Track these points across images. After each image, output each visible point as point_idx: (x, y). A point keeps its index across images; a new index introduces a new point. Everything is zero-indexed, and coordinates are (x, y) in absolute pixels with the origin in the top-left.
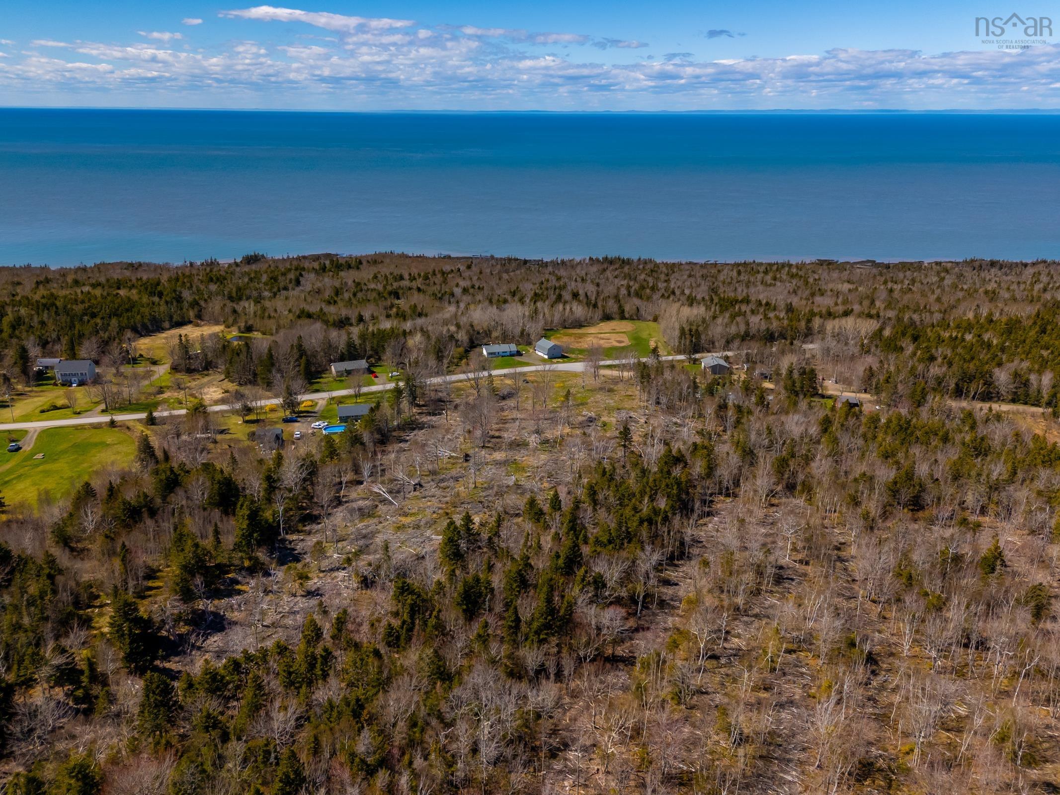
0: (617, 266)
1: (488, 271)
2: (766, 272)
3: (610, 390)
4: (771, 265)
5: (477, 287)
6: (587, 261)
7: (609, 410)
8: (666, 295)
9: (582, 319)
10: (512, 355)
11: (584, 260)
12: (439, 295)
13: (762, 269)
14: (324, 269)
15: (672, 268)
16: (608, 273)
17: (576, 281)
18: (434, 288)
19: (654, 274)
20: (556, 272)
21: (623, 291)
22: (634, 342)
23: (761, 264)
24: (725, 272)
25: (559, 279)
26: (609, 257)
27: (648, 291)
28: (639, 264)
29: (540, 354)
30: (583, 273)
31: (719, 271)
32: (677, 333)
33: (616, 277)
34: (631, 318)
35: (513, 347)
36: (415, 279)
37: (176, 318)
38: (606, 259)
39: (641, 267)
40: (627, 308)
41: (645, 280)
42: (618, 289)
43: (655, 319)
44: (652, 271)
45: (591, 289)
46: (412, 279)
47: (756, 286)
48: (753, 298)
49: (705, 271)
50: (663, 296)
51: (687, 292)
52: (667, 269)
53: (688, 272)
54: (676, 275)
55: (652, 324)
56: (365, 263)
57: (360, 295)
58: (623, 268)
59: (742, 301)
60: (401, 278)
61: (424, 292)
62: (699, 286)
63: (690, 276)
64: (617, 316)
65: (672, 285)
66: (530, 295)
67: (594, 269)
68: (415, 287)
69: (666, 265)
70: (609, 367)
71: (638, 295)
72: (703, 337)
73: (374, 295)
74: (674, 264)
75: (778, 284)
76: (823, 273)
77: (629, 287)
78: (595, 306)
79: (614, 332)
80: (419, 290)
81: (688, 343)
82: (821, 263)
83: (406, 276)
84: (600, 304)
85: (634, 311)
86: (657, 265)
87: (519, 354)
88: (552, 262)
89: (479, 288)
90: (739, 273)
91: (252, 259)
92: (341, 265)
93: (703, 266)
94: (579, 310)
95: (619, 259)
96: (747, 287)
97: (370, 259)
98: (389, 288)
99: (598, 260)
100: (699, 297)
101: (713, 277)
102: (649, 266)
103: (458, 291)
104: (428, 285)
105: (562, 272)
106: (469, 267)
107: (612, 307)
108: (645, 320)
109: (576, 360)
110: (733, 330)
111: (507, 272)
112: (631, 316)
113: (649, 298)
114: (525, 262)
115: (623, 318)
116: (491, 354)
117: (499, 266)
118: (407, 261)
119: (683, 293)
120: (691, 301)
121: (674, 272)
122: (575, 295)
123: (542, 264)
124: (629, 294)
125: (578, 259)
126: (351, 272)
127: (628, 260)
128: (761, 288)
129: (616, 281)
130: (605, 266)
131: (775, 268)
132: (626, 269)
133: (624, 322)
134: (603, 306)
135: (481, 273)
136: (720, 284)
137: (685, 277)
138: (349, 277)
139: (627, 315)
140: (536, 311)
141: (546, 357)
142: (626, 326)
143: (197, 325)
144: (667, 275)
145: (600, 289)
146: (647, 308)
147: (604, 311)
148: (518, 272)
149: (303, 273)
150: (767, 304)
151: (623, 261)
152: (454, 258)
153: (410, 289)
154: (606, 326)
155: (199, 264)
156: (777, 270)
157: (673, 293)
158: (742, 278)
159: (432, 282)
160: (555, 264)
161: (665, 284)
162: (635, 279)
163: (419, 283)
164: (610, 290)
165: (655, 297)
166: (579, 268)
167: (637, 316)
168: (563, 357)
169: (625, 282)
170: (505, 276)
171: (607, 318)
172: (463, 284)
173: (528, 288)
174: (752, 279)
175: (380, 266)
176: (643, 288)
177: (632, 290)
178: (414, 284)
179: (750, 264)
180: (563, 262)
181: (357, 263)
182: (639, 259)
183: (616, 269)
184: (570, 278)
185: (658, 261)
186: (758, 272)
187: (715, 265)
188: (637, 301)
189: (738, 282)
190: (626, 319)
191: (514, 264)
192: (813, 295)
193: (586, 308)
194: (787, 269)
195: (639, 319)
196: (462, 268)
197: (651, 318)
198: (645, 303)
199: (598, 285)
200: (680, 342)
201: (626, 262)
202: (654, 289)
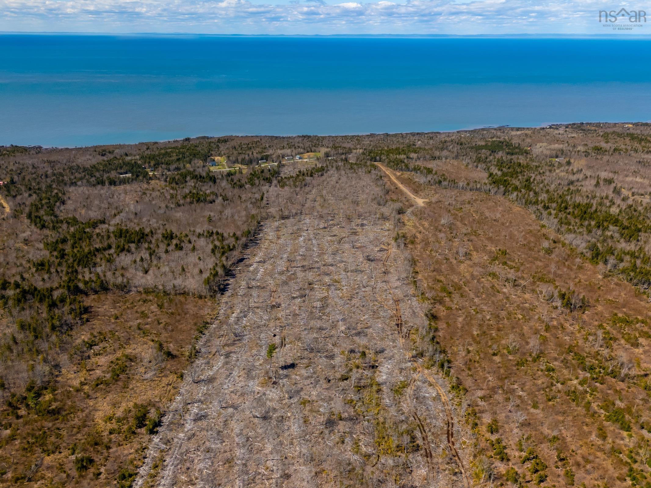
0: (307, 138)
6: (297, 136)
15: (324, 138)
16: (305, 140)
17: (297, 143)
19: (318, 140)
20: (289, 140)
21: (311, 146)
22: (315, 156)
24: (339, 138)
26: (304, 135)
28: (313, 137)
30: (298, 140)
31: (337, 138)
32: (324, 154)
33: (308, 141)
40: (312, 149)
41: (316, 142)
43: (319, 152)
49: (333, 138)
50: (321, 146)
51: (327, 145)
53: (327, 139)
54: (324, 140)
64: (310, 151)
65: (323, 143)
69: (321, 137)
71: (315, 146)
72: (329, 154)
77: (312, 144)
78: (304, 149)
85: (314, 150)
86: (319, 137)
88: (286, 137)
94: (302, 150)
95: (307, 136)
99: (301, 136)
100: (329, 146)
102: (317, 138)
105: (291, 140)
107: (309, 149)
108: (317, 152)
110: (335, 152)
113: (317, 147)
115: (312, 152)
120: (327, 147)
122: (299, 147)
125: (294, 136)
130: (303, 138)
132: (310, 139)
134: (306, 149)
144: (322, 140)
145: (304, 145)
146: (317, 149)
157: (323, 145)
161: (321, 142)
162: (313, 142)
164: (307, 145)
166: (296, 138)
169: (310, 142)
171: (308, 152)
176: (316, 144)
185: (319, 136)
195: (315, 152)
199: (303, 143)
201: (309, 137)
202: (318, 145)
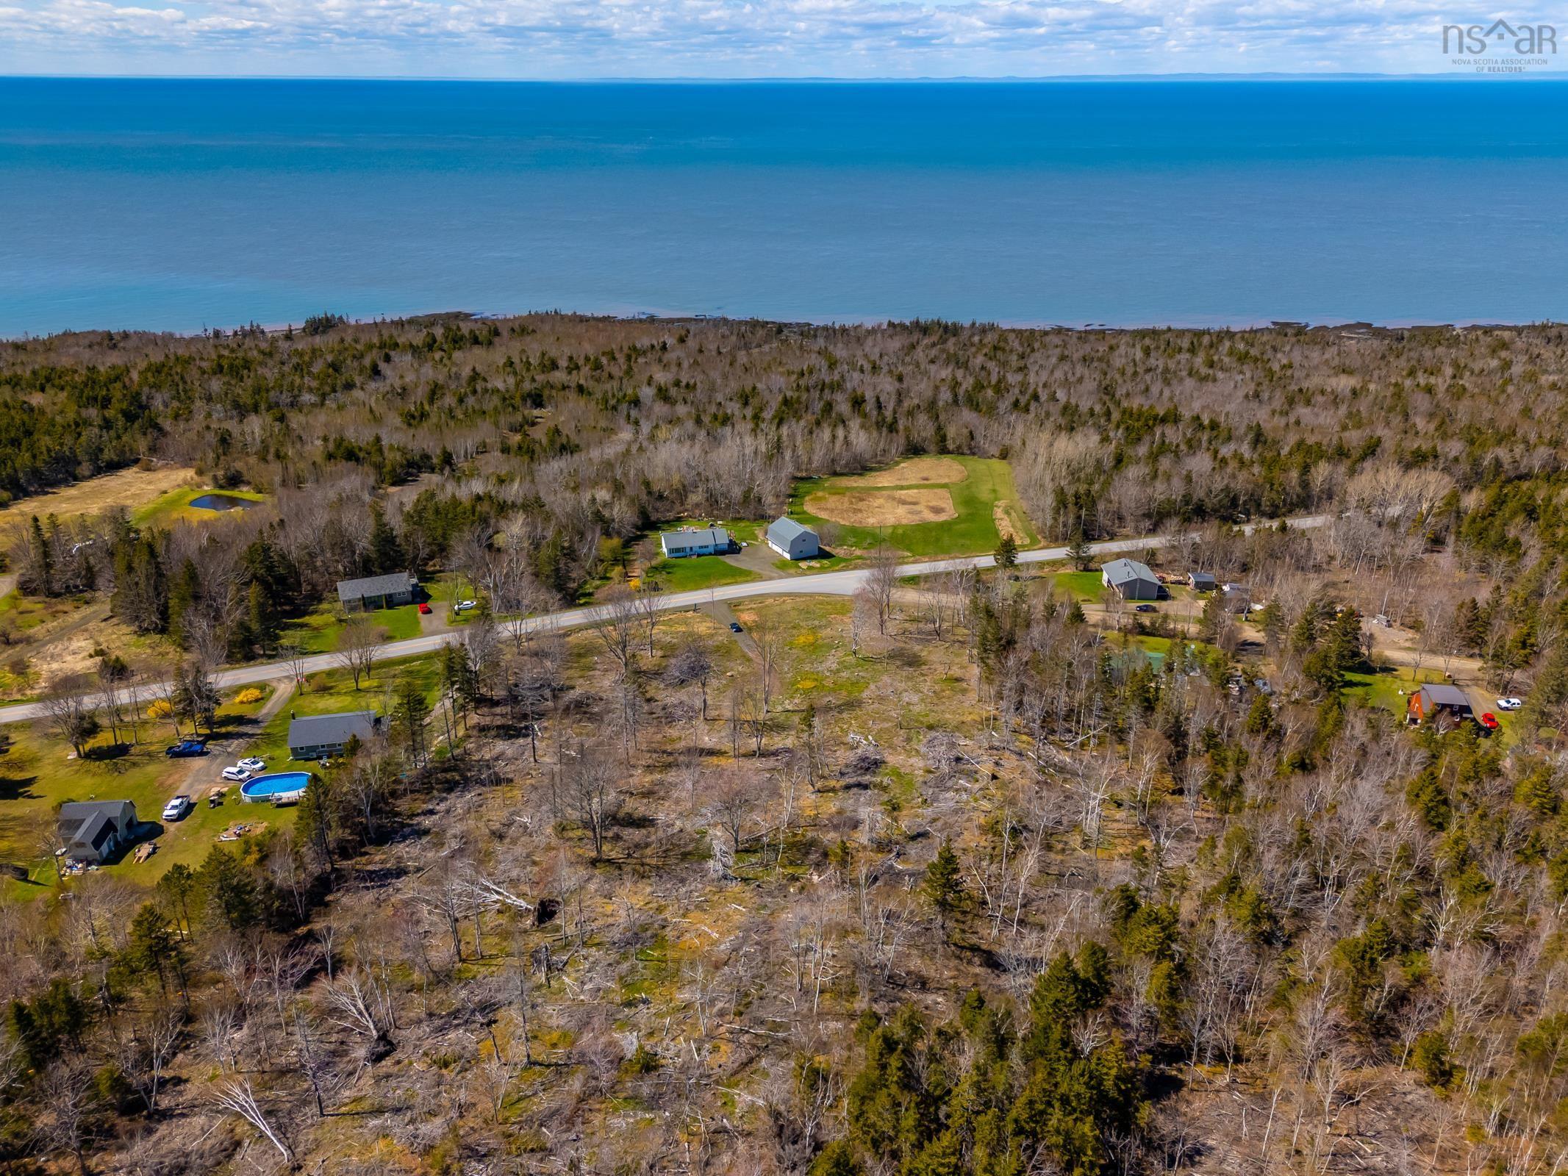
0: (934, 338)
1: (713, 347)
2: (1192, 350)
3: (913, 662)
4: (1199, 334)
5: (683, 384)
6: (885, 326)
7: (910, 727)
8: (1023, 401)
9: (867, 456)
10: (719, 552)
11: (879, 326)
12: (612, 402)
13: (1185, 344)
14: (431, 344)
15: (1030, 339)
16: (919, 354)
17: (862, 371)
18: (608, 386)
19: (999, 354)
20: (831, 348)
21: (945, 396)
22: (963, 510)
23: (1181, 333)
24: (1122, 349)
25: (832, 365)
26: (922, 321)
27: (990, 393)
28: (973, 335)
29: (776, 548)
30: (877, 350)
31: (1111, 348)
32: (1049, 501)
33: (932, 362)
34: (959, 452)
35: (722, 535)
36: (577, 368)
37: (108, 455)
38: (917, 324)
39: (976, 339)
40: (951, 431)
41: (983, 368)
42: (937, 388)
43: (1004, 455)
44: (995, 348)
45: (887, 386)
46: (574, 367)
47: (1181, 380)
48: (1186, 414)
49: (1087, 348)
50: (1016, 404)
51: (1061, 395)
52: (1021, 344)
53: (1058, 351)
54: (1037, 355)
55: (997, 465)
56: (505, 333)
57: (471, 401)
58: (945, 342)
59: (1163, 420)
60: (554, 366)
61: (590, 394)
62: (1080, 380)
63: (1063, 358)
64: (933, 448)
65: (1032, 378)
66: (775, 402)
67: (895, 344)
68: (573, 385)
69: (1019, 333)
70: (913, 581)
71: (974, 405)
72: (1101, 506)
73: (496, 400)
74: (1032, 332)
75: (1220, 375)
76: (1292, 354)
77: (955, 385)
78: (892, 428)
79: (925, 484)
80: (581, 389)
81: (1071, 521)
82: (1282, 329)
83: (563, 363)
84: (901, 424)
85: (963, 440)
86: (1003, 335)
87: (733, 548)
88: (826, 328)
89: (688, 385)
90: (1147, 352)
91: (320, 326)
92: (462, 337)
93: (1084, 336)
95: (939, 323)
96: (1167, 382)
97: (516, 327)
98: (527, 386)
99: (902, 326)
100: (1084, 406)
101: (1100, 360)
102: (990, 338)
103: (647, 393)
104: (598, 380)
105: (840, 351)
106: (682, 340)
107: (923, 428)
108: (986, 455)
109: (849, 564)
110: (1160, 491)
111: (747, 347)
112: (959, 447)
113: (991, 410)
114: (780, 328)
115: (944, 451)
116: (678, 550)
117: (734, 338)
118: (581, 329)
119: (1053, 398)
120: (1071, 421)
121: (1033, 350)
122: (858, 403)
123: (807, 332)
124: (956, 401)
125: (869, 324)
126: (477, 351)
127: (954, 325)
128: (1190, 383)
129: (933, 368)
130: (915, 337)
131: (1206, 340)
132: (951, 345)
133: (946, 460)
134: (906, 429)
135: (701, 351)
136: (1117, 376)
137: (1054, 360)
138: (468, 360)
139: (951, 447)
140: (778, 446)
141: (787, 556)
142: (946, 469)
143: (148, 468)
144: (1022, 357)
145: (904, 386)
146: (992, 433)
147: (908, 437)
148: (766, 348)
149: (392, 353)
150: (1214, 426)
151: (946, 328)
152: (662, 321)
153: (564, 388)
154: (912, 470)
155: (230, 333)
156: (1211, 346)
157: (1036, 397)
158: (1152, 362)
159: (605, 375)
160: (831, 333)
161: (1019, 377)
162: (965, 365)
163: (582, 377)
164: (920, 389)
165: (1004, 405)
166: (869, 342)
167: (970, 448)
168: (823, 555)
169: (945, 373)
170: (742, 357)
171: (915, 450)
172: (661, 377)
173: (775, 385)
174: (1172, 365)
175: (528, 339)
176: (979, 387)
177: (961, 391)
178: (574, 379)
179: (1164, 332)
180: (844, 330)
181: (490, 334)
182: (974, 324)
183: (934, 345)
184: (852, 365)
185: (1005, 325)
186: (1180, 350)
187: (1102, 333)
188: (967, 415)
189: (1148, 370)
190: (949, 452)
191: (761, 333)
192: (1291, 402)
193: (875, 434)
194: (1227, 344)
195: (974, 454)
196: (671, 341)
197: (995, 450)
198: (985, 420)
199: (900, 379)
200: (1055, 519)
201: (951, 330)
202: (1000, 388)
